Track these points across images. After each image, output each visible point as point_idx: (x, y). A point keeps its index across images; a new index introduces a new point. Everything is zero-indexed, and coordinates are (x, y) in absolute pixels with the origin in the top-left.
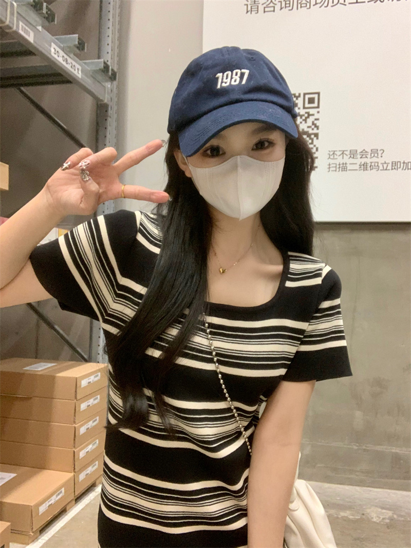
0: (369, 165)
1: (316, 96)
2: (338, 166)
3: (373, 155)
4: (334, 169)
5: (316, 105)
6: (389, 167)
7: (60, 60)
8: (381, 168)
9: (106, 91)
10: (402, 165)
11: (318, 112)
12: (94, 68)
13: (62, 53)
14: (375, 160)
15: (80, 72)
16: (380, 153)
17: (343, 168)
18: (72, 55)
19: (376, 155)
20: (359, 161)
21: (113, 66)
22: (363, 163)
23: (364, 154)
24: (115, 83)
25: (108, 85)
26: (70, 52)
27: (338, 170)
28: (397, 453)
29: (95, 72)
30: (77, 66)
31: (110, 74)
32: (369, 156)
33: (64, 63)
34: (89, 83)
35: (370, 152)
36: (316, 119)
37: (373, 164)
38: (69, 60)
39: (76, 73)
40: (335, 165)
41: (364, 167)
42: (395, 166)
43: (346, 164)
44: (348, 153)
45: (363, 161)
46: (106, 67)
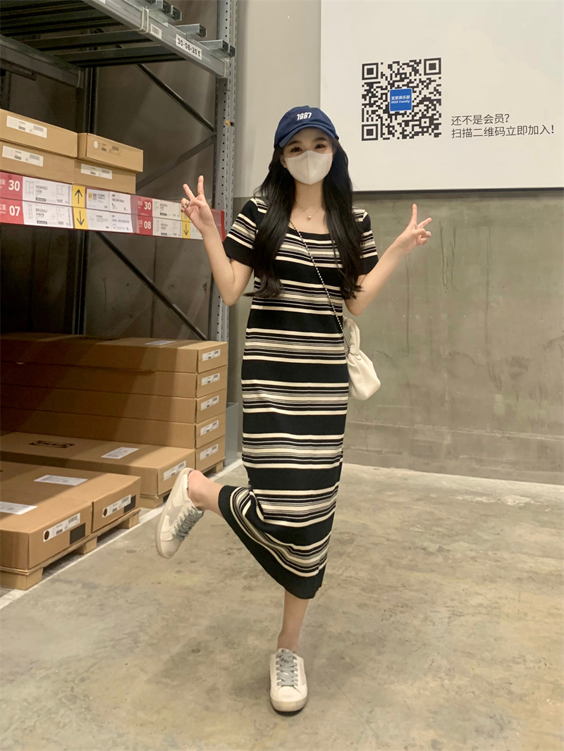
0: (494, 130)
1: (437, 62)
2: (462, 132)
3: (497, 120)
4: (459, 135)
5: (437, 71)
6: (516, 132)
7: (183, 48)
8: (507, 133)
9: (224, 66)
10: (528, 129)
11: (440, 78)
12: (213, 48)
13: (185, 41)
14: (499, 125)
15: (201, 55)
16: (505, 117)
17: (468, 133)
18: (193, 41)
19: (501, 120)
20: (484, 126)
21: (231, 43)
22: (488, 129)
23: (488, 119)
24: (233, 58)
25: (227, 60)
26: (192, 38)
27: (462, 136)
28: (541, 440)
29: (214, 51)
30: (198, 49)
31: (229, 51)
32: (493, 121)
33: (187, 50)
34: (209, 62)
35: (495, 117)
36: (438, 85)
37: (498, 129)
38: (192, 46)
39: (197, 56)
40: (459, 131)
41: (490, 132)
42: (521, 130)
43: (470, 130)
44: (472, 118)
45: (488, 126)
46: (225, 45)
